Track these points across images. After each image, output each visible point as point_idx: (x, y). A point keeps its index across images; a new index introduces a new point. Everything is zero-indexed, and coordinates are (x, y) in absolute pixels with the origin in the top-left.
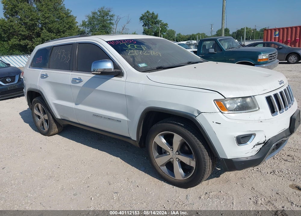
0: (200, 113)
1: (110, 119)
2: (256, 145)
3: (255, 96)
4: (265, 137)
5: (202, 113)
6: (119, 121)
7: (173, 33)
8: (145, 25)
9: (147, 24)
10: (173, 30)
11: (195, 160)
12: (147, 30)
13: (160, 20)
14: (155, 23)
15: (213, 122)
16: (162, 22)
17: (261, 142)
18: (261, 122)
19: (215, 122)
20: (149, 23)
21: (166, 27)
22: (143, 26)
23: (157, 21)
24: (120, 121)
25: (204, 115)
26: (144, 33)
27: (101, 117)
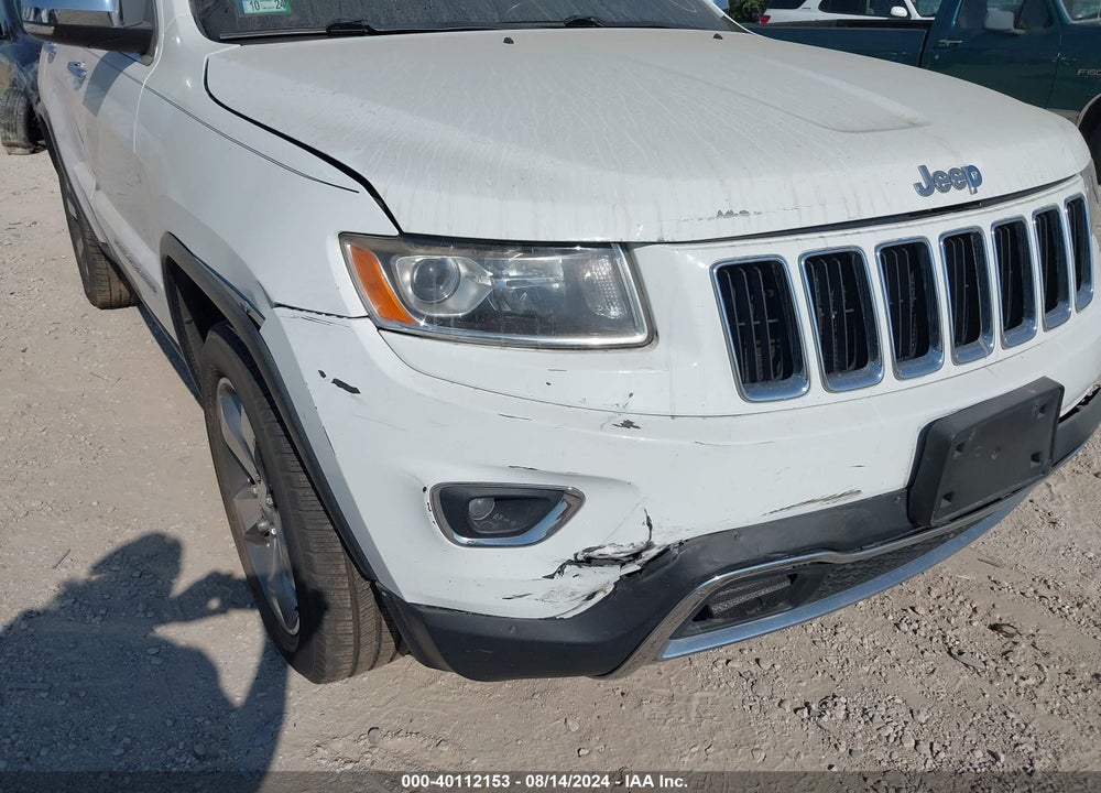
0: (272, 304)
2: (577, 562)
3: (637, 251)
4: (650, 525)
5: (280, 305)
15: (323, 375)
17: (609, 551)
18: (628, 424)
19: (330, 376)
25: (284, 323)
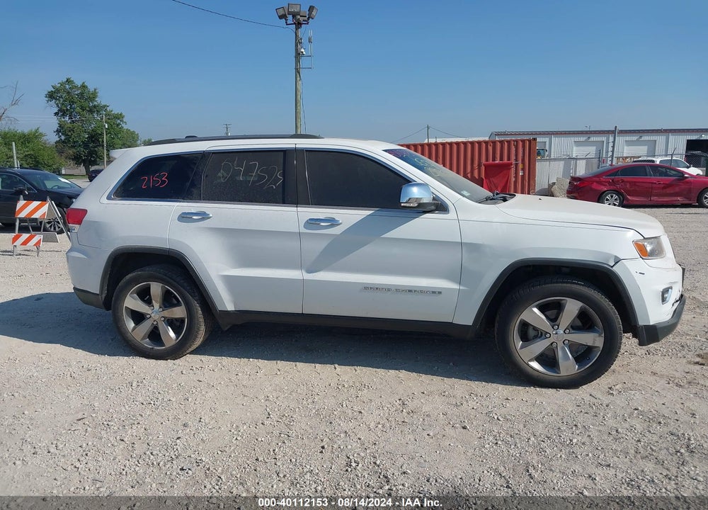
0: (617, 261)
1: (410, 291)
2: (672, 304)
5: (622, 259)
6: (436, 292)
7: (133, 138)
8: (61, 112)
9: (67, 110)
10: (132, 130)
11: (603, 335)
12: (70, 125)
13: (103, 103)
14: (91, 111)
15: (637, 272)
16: (108, 109)
20: (74, 108)
21: (119, 121)
22: (56, 114)
23: (95, 106)
24: (440, 293)
25: (625, 263)
26: (60, 132)
27: (389, 290)
